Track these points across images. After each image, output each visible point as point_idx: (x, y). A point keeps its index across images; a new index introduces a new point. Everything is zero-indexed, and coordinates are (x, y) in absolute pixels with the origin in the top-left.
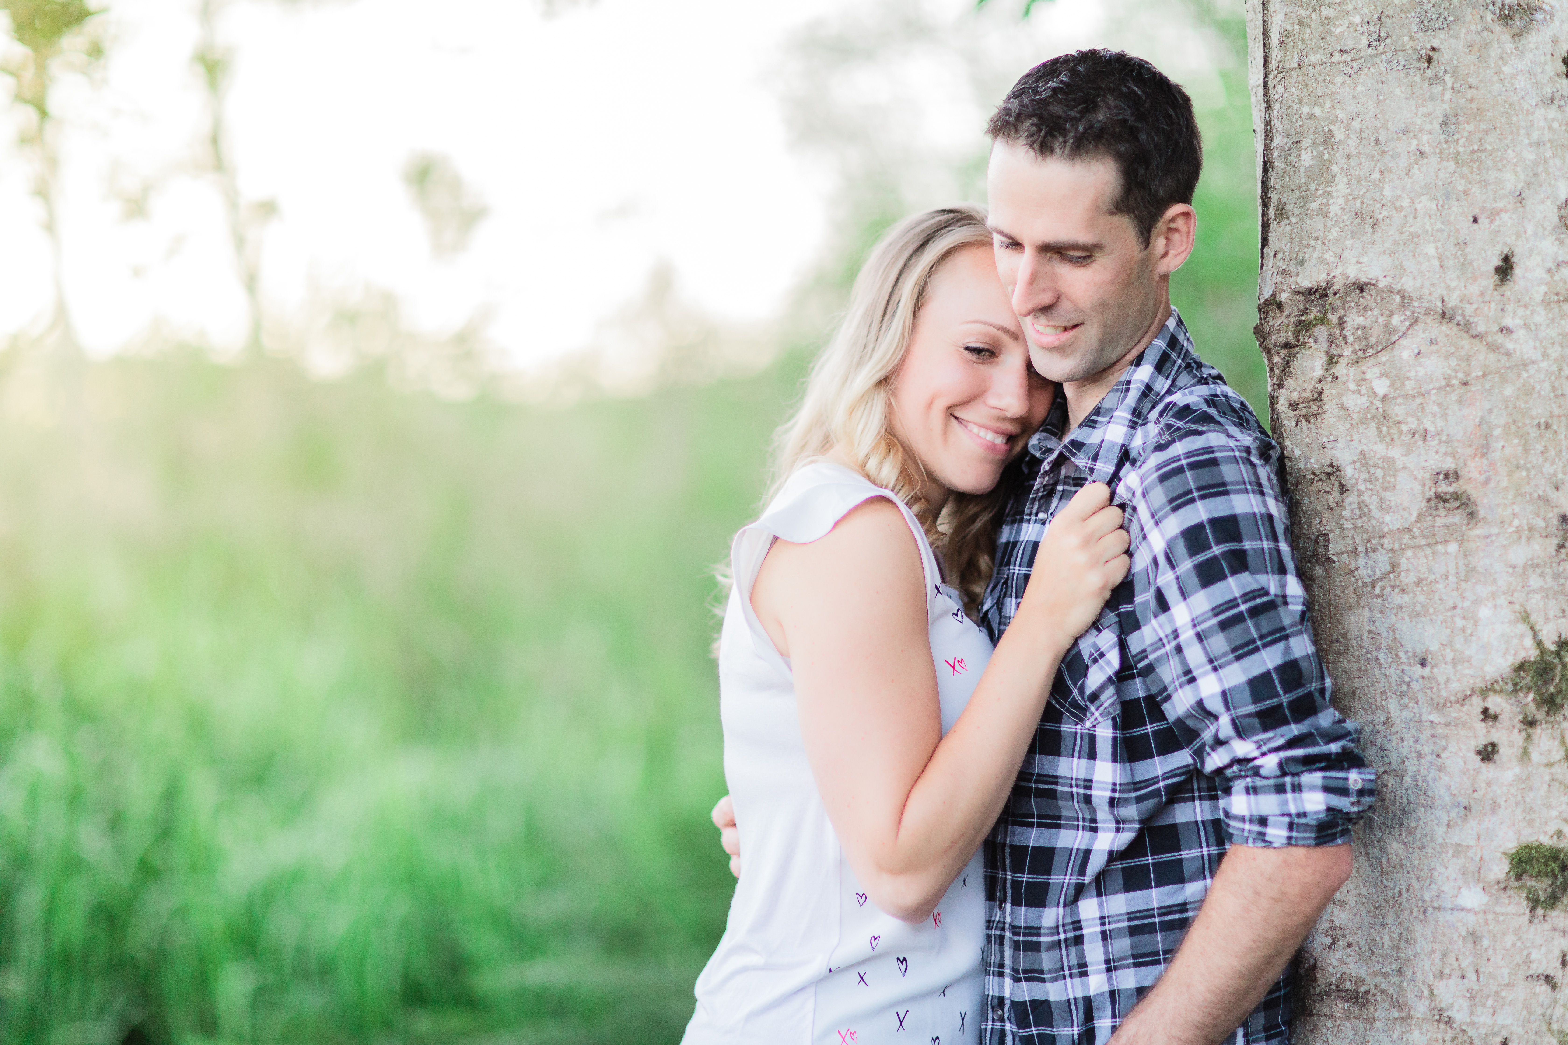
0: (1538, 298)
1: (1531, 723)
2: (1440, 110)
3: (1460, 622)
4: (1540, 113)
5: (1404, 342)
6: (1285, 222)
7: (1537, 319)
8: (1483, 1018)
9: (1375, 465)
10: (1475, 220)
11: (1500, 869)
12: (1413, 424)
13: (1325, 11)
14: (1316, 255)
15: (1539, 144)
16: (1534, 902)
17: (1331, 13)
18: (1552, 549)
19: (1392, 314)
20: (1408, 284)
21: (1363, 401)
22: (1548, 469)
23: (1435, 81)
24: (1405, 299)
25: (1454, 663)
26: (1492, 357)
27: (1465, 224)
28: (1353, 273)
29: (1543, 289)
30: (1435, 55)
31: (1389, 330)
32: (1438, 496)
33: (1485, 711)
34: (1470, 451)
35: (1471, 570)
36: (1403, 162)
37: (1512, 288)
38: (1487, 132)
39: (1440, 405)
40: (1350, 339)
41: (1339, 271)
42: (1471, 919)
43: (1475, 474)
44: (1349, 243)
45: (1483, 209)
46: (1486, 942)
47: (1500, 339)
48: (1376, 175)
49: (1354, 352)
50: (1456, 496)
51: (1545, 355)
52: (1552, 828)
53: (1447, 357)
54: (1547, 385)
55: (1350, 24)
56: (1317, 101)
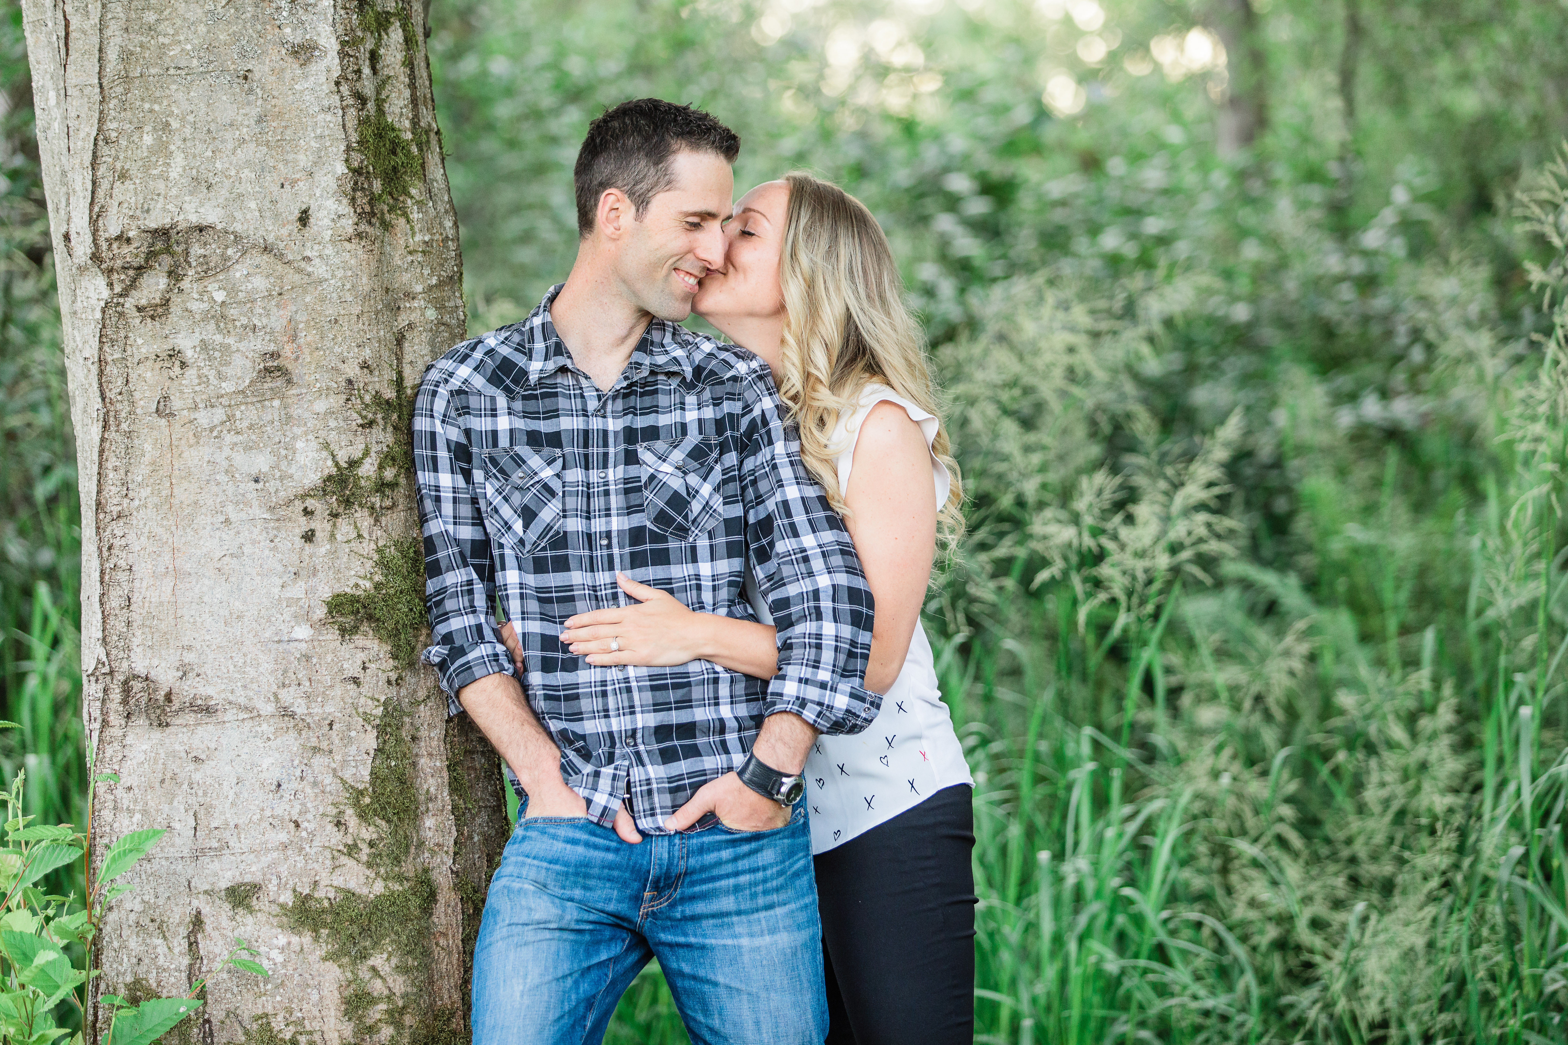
0: (328, 238)
1: (336, 516)
2: (254, 112)
3: (283, 452)
4: (321, 116)
5: (237, 266)
6: (127, 182)
7: (327, 252)
8: (317, 710)
9: (214, 349)
10: (282, 186)
11: (321, 612)
12: (244, 321)
13: (161, 39)
14: (159, 205)
15: (321, 137)
16: (343, 631)
17: (166, 41)
18: (342, 402)
19: (227, 247)
20: (238, 227)
21: (205, 306)
22: (337, 350)
23: (251, 91)
24: (238, 238)
25: (281, 479)
26: (297, 277)
27: (276, 188)
28: (194, 219)
29: (330, 232)
30: (250, 75)
31: (225, 258)
32: (266, 369)
33: (305, 510)
34: (285, 339)
35: (289, 417)
36: (230, 146)
37: (307, 232)
38: (286, 127)
39: (264, 308)
40: (194, 264)
41: (181, 217)
42: (303, 646)
43: (289, 354)
44: (187, 198)
45: (286, 179)
46: (315, 660)
47: (303, 264)
48: (209, 153)
49: (197, 273)
50: (278, 369)
51: (333, 276)
52: (352, 583)
53: (267, 277)
54: (334, 295)
55: (183, 50)
56: (156, 101)
